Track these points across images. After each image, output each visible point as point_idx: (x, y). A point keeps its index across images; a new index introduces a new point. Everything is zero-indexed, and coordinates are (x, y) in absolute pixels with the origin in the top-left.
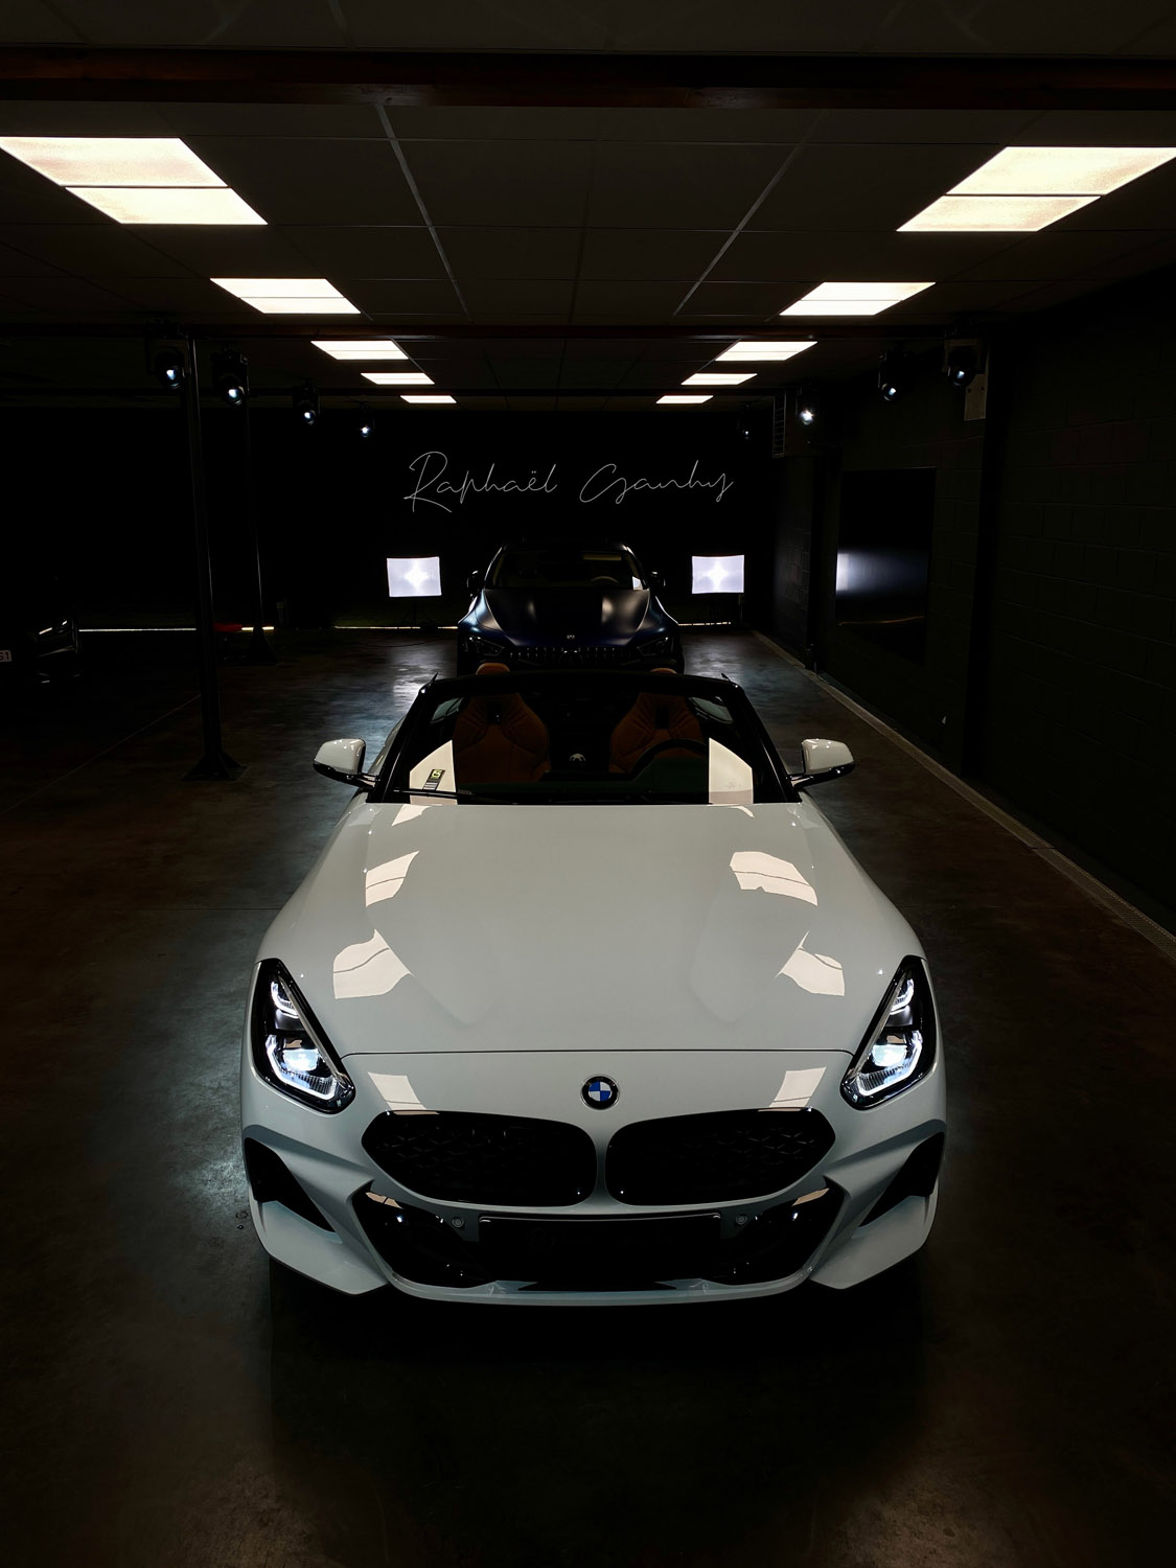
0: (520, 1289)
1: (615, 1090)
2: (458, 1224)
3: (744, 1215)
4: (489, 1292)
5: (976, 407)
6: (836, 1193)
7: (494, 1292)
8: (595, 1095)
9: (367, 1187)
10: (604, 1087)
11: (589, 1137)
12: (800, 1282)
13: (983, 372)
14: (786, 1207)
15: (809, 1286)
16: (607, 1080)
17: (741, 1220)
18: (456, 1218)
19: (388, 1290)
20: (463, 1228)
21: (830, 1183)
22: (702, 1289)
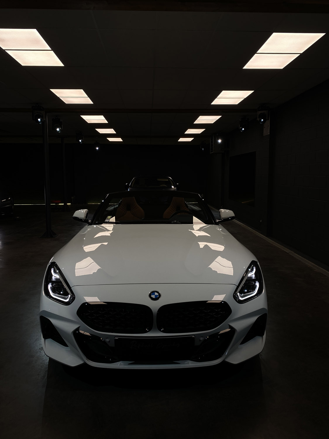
0: (128, 364)
1: (160, 295)
2: (108, 340)
3: (202, 337)
4: (118, 365)
5: (267, 131)
6: (233, 330)
7: (119, 365)
8: (153, 296)
9: (78, 329)
10: (156, 294)
11: (151, 310)
12: (221, 362)
13: (268, 120)
14: (216, 335)
15: (224, 363)
16: (157, 292)
17: (202, 339)
18: (107, 338)
19: (85, 365)
20: (109, 342)
21: (231, 327)
22: (189, 364)
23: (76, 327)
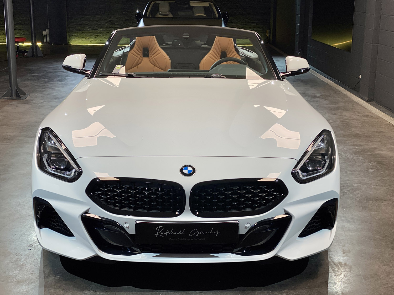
3: (248, 223)
4: (140, 257)
6: (289, 216)
8: (186, 171)
9: (86, 212)
12: (272, 256)
15: (277, 258)
16: (191, 166)
17: (248, 226)
18: (126, 223)
19: (96, 257)
21: (287, 213)
22: (231, 258)
23: (84, 209)
